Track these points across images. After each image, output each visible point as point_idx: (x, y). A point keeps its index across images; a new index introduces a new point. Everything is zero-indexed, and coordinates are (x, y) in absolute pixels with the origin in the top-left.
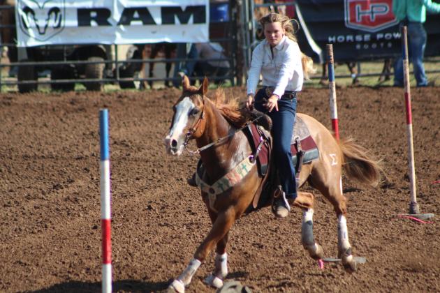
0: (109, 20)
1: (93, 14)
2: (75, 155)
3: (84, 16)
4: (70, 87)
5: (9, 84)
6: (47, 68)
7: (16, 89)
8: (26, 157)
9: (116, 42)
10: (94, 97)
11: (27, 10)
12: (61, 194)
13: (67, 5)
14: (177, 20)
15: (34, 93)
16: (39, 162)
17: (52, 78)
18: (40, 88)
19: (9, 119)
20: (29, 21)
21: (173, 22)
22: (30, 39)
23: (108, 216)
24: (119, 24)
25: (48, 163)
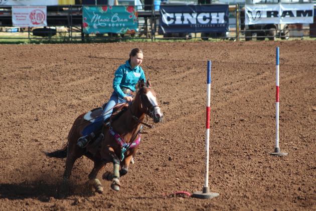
0: (278, 15)
1: (272, 13)
2: (265, 63)
3: (269, 14)
4: (263, 39)
5: (242, 38)
6: (255, 32)
7: (244, 39)
8: (248, 63)
9: (280, 23)
10: (272, 43)
11: (249, 12)
12: (260, 77)
13: (263, 10)
14: (302, 15)
15: (250, 41)
16: (252, 66)
17: (258, 35)
18: (253, 39)
19: (242, 50)
20: (250, 15)
21: (300, 16)
22: (249, 22)
23: (278, 85)
24: (281, 16)
25: (255, 66)
